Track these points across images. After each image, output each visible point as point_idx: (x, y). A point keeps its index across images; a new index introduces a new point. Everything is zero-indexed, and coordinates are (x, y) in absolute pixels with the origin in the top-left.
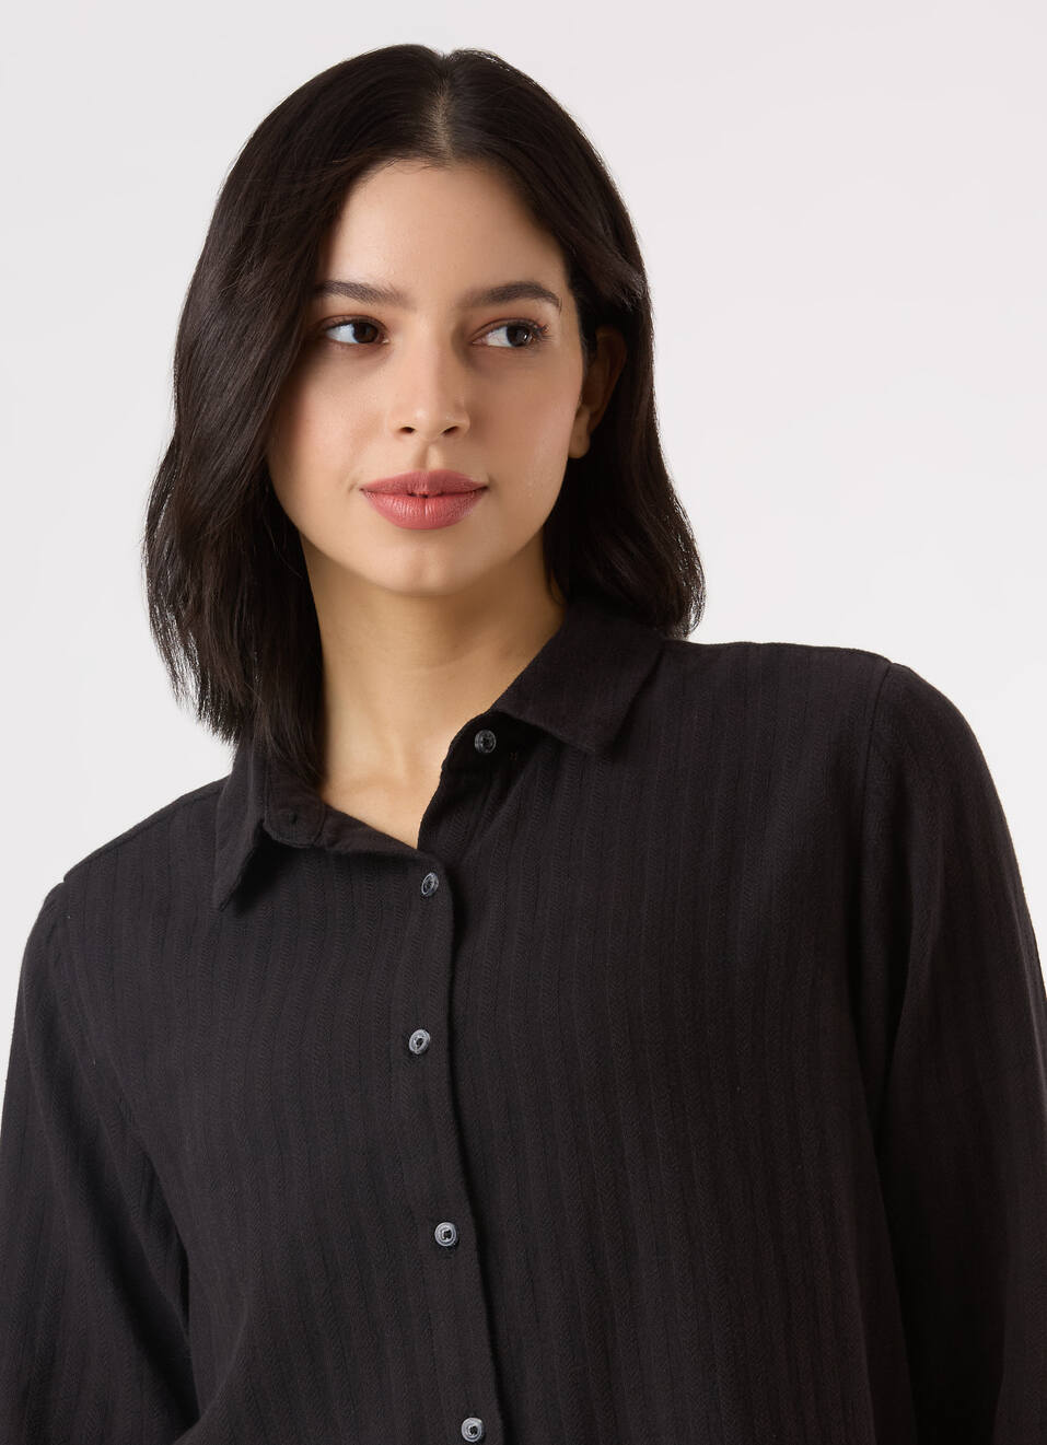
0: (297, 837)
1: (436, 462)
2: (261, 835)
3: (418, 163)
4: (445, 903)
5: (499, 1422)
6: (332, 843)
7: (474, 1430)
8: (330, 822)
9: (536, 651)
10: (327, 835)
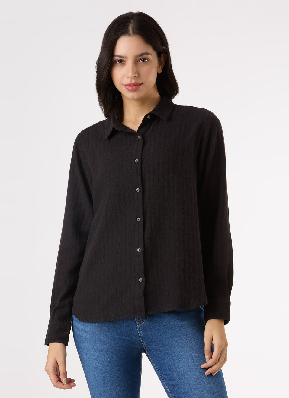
0: (119, 129)
1: (133, 81)
2: (113, 128)
3: (127, 36)
4: (142, 140)
5: (143, 218)
6: (125, 130)
7: (139, 219)
8: (124, 127)
9: (155, 106)
10: (124, 129)
